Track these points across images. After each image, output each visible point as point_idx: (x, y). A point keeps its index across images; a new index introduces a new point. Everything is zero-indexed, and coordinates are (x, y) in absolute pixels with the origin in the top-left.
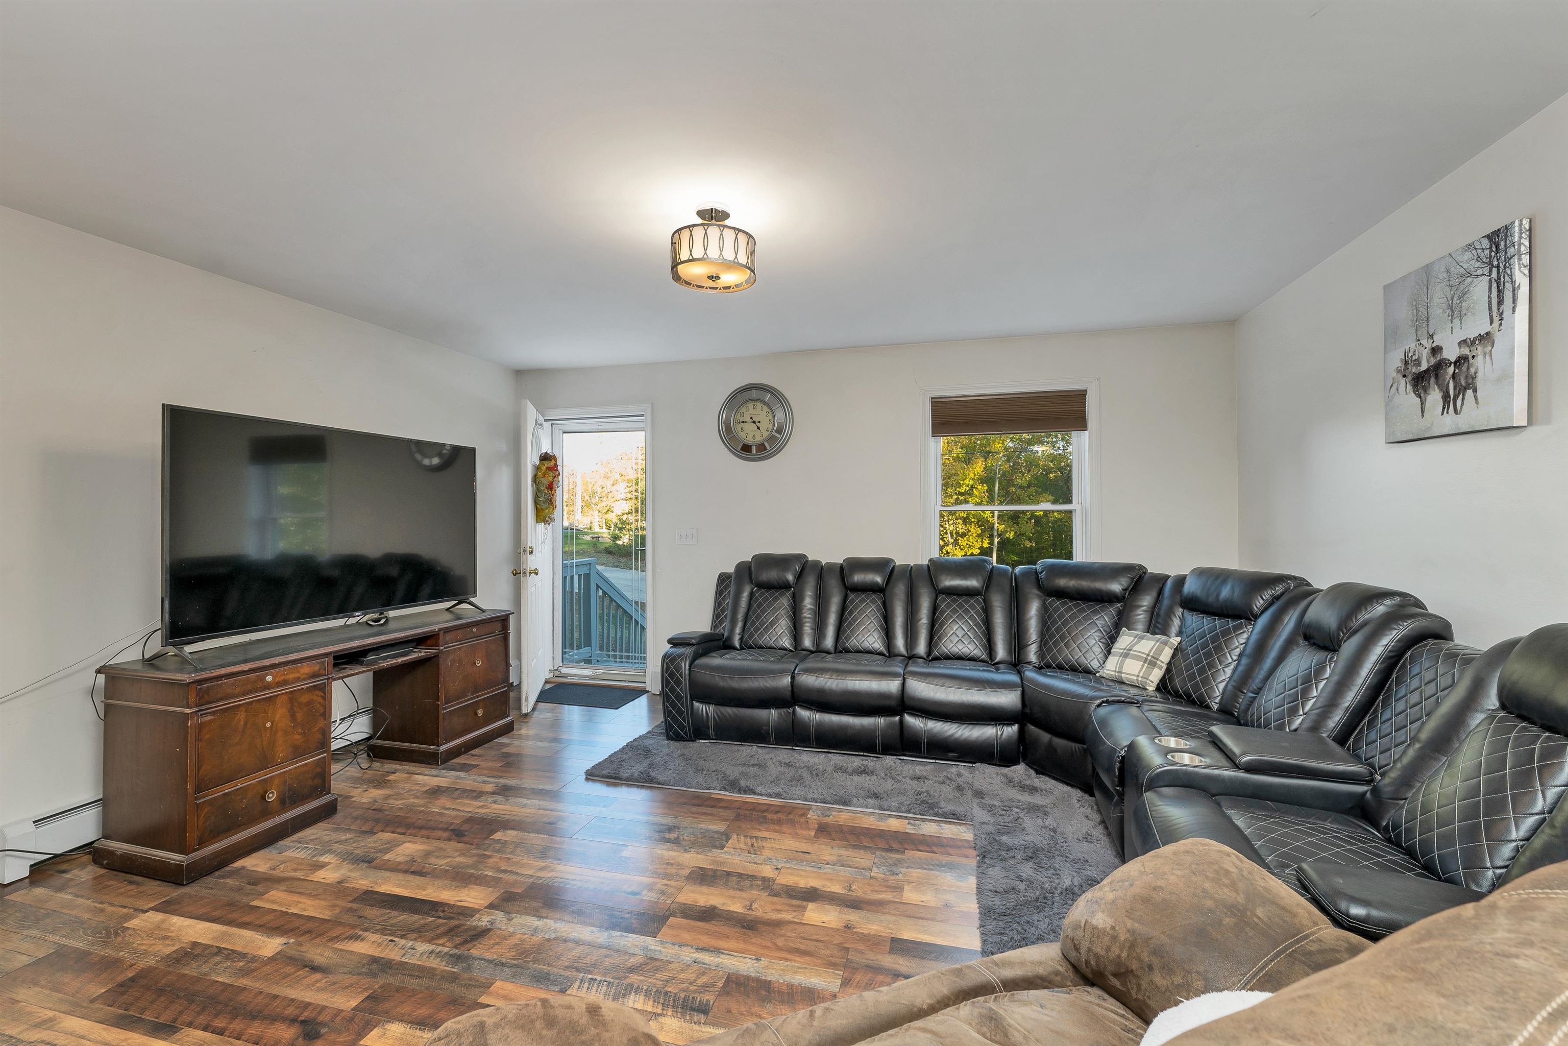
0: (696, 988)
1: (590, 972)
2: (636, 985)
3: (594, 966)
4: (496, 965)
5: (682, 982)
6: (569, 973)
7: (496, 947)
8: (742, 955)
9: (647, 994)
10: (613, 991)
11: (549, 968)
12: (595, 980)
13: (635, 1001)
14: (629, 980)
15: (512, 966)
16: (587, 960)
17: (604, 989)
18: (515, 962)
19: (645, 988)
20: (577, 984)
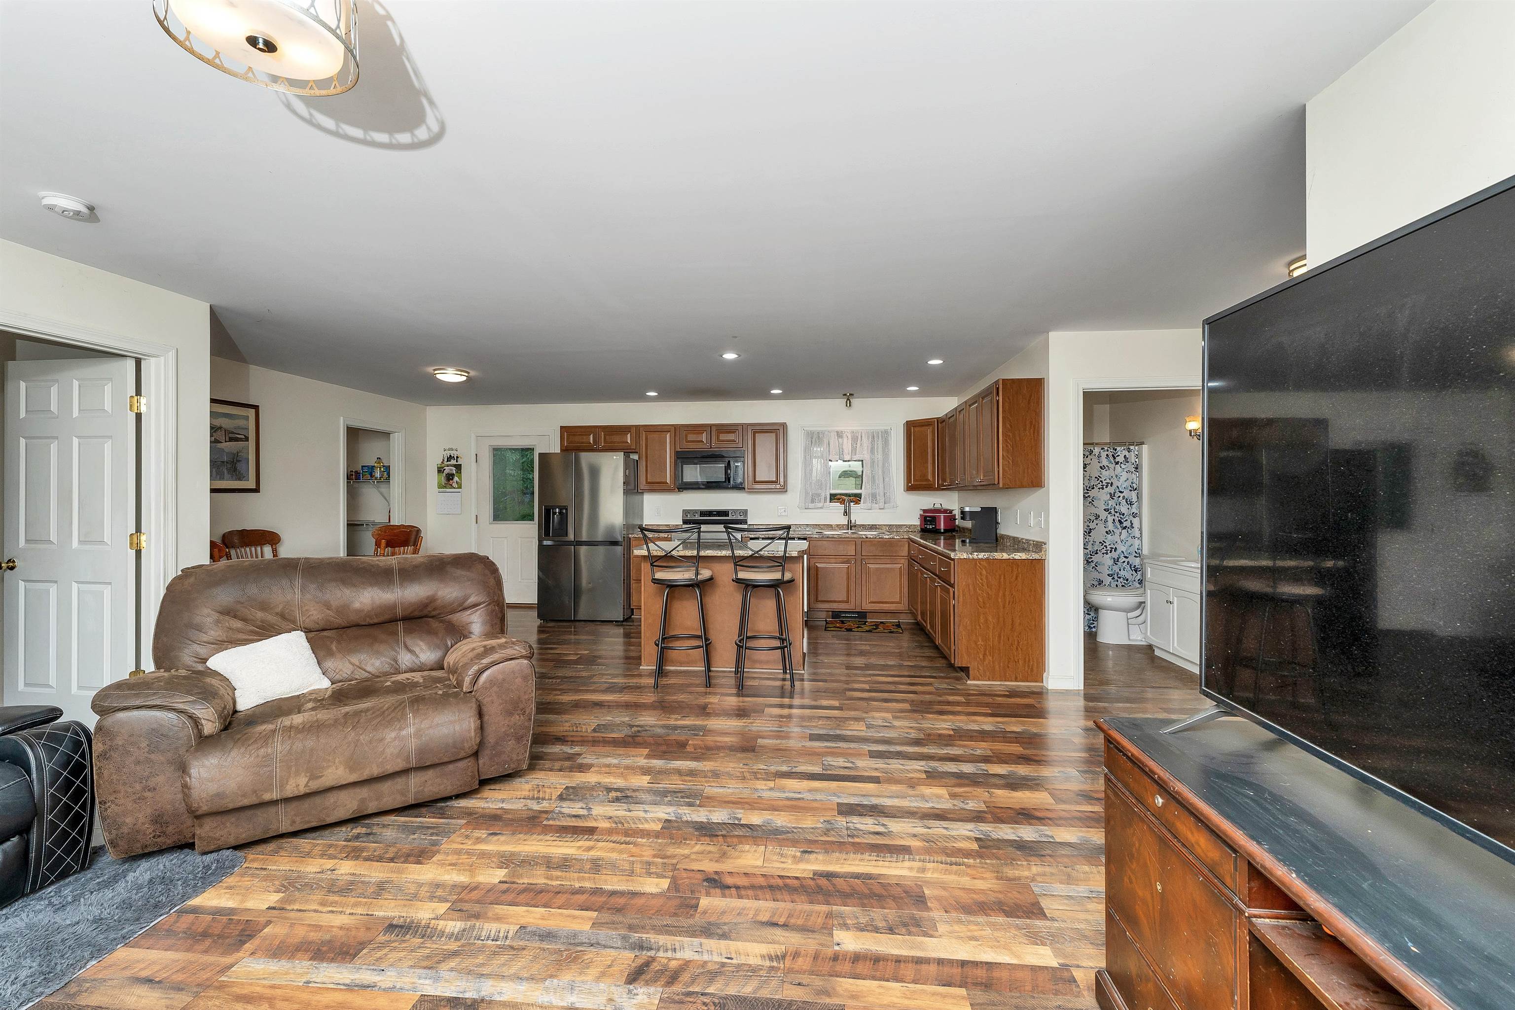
0: (392, 945)
1: (499, 947)
2: (452, 940)
3: (495, 953)
4: (598, 944)
5: (404, 949)
6: (520, 943)
7: (609, 963)
8: (324, 986)
9: (442, 934)
10: (475, 933)
11: (542, 946)
12: (493, 940)
13: (455, 927)
14: (459, 944)
15: (581, 944)
16: (503, 959)
17: (484, 934)
18: (579, 948)
19: (443, 939)
20: (510, 935)
